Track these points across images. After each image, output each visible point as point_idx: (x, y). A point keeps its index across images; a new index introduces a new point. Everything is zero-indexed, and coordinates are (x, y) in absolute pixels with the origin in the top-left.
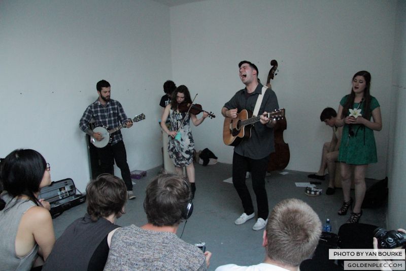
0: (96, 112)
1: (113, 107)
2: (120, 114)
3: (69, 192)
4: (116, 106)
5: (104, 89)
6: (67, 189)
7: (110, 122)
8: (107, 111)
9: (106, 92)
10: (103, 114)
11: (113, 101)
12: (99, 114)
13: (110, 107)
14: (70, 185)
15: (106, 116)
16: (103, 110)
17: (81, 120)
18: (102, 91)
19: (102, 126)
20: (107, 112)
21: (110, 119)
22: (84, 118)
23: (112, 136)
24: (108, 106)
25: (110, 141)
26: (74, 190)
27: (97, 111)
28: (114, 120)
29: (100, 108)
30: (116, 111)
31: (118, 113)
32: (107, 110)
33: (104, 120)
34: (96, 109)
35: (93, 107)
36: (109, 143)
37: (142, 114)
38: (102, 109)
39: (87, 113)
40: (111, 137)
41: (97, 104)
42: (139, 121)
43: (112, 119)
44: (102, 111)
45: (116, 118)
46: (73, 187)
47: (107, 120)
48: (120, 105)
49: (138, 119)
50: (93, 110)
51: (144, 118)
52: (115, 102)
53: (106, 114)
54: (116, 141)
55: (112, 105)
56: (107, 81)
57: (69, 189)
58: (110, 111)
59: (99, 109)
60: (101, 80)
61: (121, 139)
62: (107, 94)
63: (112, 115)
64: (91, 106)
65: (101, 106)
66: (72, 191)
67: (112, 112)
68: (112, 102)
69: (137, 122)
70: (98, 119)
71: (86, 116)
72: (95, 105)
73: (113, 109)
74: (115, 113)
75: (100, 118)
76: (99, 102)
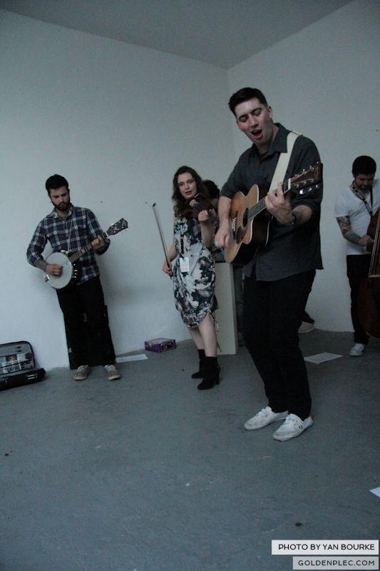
0: (51, 230)
1: (79, 218)
2: (93, 231)
4: (84, 217)
5: (54, 192)
6: (21, 358)
8: (69, 226)
10: (61, 232)
11: (80, 208)
12: (55, 233)
13: (74, 219)
14: (26, 353)
15: (67, 236)
16: (62, 225)
17: (30, 247)
18: (52, 195)
19: (59, 251)
20: (69, 228)
21: (73, 240)
22: (35, 243)
23: (77, 265)
24: (69, 218)
25: (74, 275)
27: (53, 227)
28: (80, 241)
29: (56, 222)
30: (84, 226)
32: (69, 224)
33: (63, 242)
34: (51, 225)
35: (46, 223)
37: (122, 220)
38: (59, 223)
39: (38, 234)
40: (75, 268)
41: (52, 217)
42: (117, 232)
43: (78, 239)
44: (60, 228)
45: (86, 237)
46: (31, 356)
47: (68, 241)
49: (116, 229)
50: (46, 227)
51: (126, 227)
52: (82, 210)
53: (67, 231)
54: (86, 277)
55: (77, 216)
58: (73, 226)
59: (55, 224)
61: (95, 275)
63: (77, 233)
65: (58, 220)
66: (27, 362)
67: (76, 227)
68: (78, 212)
69: (114, 234)
70: (55, 242)
71: (37, 239)
72: (50, 219)
73: (79, 222)
74: (83, 229)
75: (57, 239)
76: (56, 214)
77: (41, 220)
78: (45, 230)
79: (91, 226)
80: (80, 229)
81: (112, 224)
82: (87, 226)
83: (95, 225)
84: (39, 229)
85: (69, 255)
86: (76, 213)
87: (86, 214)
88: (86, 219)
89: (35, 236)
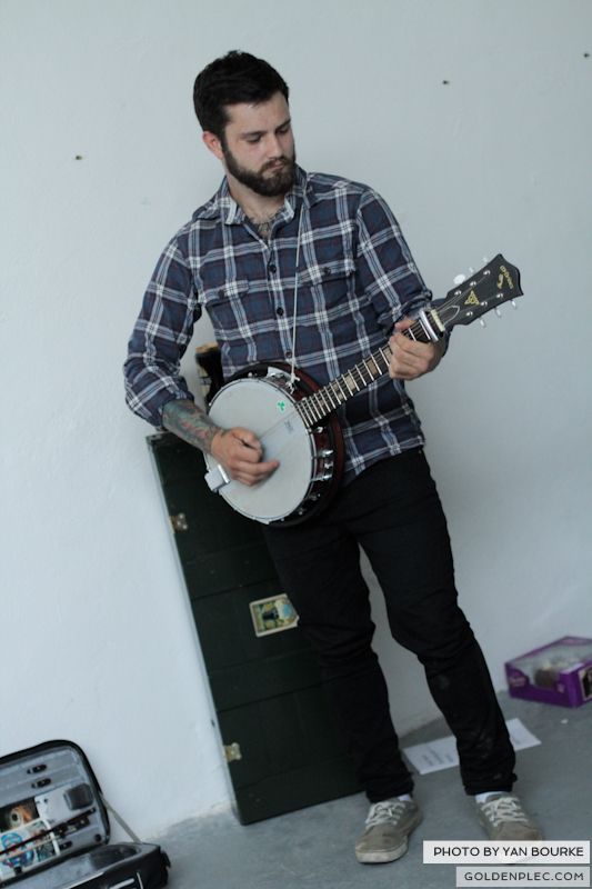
0: (214, 273)
1: (327, 232)
3: (60, 829)
4: (346, 227)
5: (245, 116)
6: (54, 808)
7: (308, 339)
8: (289, 263)
9: (257, 137)
10: (256, 286)
12: (232, 288)
13: (307, 237)
14: (69, 787)
15: (279, 304)
16: (259, 256)
17: (137, 343)
18: (231, 131)
20: (286, 273)
21: (304, 320)
22: (153, 328)
23: (327, 432)
25: (317, 470)
26: (96, 818)
27: (221, 263)
29: (235, 242)
30: (348, 265)
31: (362, 277)
32: (285, 256)
34: (212, 255)
35: (194, 243)
36: (315, 487)
37: (499, 261)
38: (246, 250)
40: (320, 442)
41: (217, 216)
42: (479, 312)
43: (322, 316)
44: (250, 267)
45: (353, 305)
46: (88, 797)
48: (375, 215)
49: (473, 299)
50: (195, 262)
51: (514, 291)
53: (276, 285)
55: (316, 223)
56: (259, 55)
57: (65, 813)
58: (303, 265)
59: (229, 252)
60: (221, 54)
62: (270, 147)
63: (318, 295)
64: (181, 241)
66: (80, 822)
67: (315, 272)
69: (467, 321)
70: (232, 325)
71: (158, 309)
72: (208, 229)
73: (328, 249)
74: (341, 278)
75: (240, 313)
76: (232, 206)
77: (175, 229)
78: (189, 273)
79: (374, 264)
80: (328, 279)
81: (460, 279)
82: (360, 261)
83: (394, 253)
84: (165, 267)
85: (301, 392)
86: (315, 206)
87: (353, 216)
88: (355, 232)
89: (150, 298)
